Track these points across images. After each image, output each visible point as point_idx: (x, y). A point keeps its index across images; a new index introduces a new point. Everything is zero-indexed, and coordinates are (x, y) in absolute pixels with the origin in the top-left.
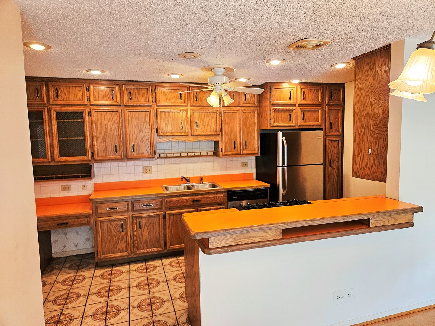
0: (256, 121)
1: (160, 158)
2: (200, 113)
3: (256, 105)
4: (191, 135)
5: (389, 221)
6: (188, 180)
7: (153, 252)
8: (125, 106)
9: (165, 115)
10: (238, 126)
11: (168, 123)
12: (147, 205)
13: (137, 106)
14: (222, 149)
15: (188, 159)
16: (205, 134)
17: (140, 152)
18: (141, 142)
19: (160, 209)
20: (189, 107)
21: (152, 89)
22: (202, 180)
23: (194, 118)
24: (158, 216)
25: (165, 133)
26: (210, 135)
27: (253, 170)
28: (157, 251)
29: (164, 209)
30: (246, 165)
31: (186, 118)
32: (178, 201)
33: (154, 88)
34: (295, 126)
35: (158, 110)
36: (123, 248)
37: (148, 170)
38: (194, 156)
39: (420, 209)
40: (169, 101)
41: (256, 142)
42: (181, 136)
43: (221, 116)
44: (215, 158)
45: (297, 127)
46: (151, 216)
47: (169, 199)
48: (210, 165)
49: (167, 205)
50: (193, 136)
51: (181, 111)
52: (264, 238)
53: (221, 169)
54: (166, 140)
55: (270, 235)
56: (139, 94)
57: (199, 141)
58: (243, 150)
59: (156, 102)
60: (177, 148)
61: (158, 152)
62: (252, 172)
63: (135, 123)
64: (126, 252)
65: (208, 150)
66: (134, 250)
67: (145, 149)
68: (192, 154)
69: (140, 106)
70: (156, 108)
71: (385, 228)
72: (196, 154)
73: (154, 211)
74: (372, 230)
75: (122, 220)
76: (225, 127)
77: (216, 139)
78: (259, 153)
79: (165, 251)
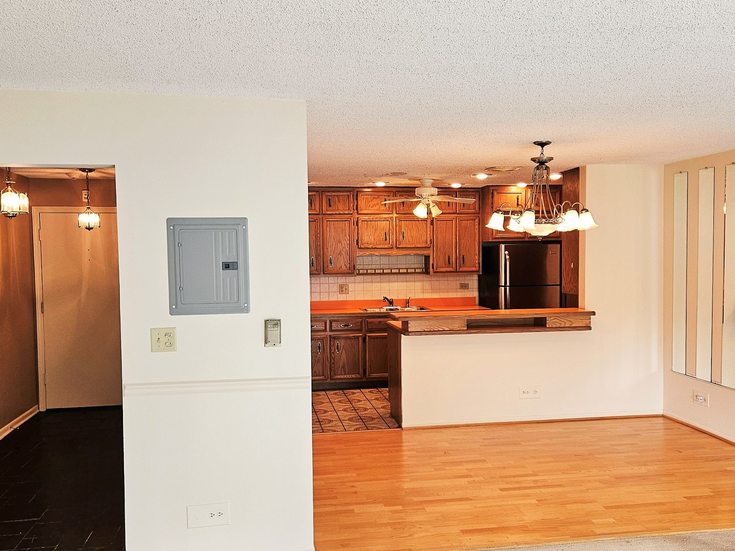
0: (477, 231)
1: (359, 274)
2: (408, 222)
3: (476, 211)
4: (397, 248)
5: (565, 323)
6: (391, 302)
7: (351, 378)
8: (324, 214)
9: (367, 225)
10: (454, 237)
11: (369, 233)
12: (345, 326)
13: (336, 214)
14: (433, 265)
15: (392, 277)
16: (413, 246)
17: (338, 266)
18: (339, 256)
19: (360, 330)
20: (395, 215)
21: (353, 195)
22: (408, 303)
23: (400, 227)
24: (358, 337)
25: (366, 246)
26: (418, 247)
27: (475, 294)
28: (355, 378)
29: (364, 331)
30: (466, 287)
31: (391, 227)
32: (380, 322)
33: (356, 194)
34: (523, 238)
35: (359, 218)
36: (319, 371)
37: (344, 289)
38: (399, 273)
39: (594, 313)
40: (372, 209)
41: (477, 257)
42: (384, 248)
43: (433, 225)
44: (425, 277)
45: (527, 240)
46: (349, 338)
47: (370, 320)
48: (418, 285)
49: (367, 326)
50: (398, 249)
51: (386, 220)
52: (451, 328)
53: (433, 290)
54: (367, 254)
55: (456, 326)
56: (339, 202)
57: (406, 255)
58: (460, 267)
59: (357, 209)
60: (378, 263)
61: (357, 267)
62: (474, 296)
63: (333, 234)
64: (323, 376)
65: (416, 266)
66: (330, 374)
67: (342, 263)
68: (397, 271)
69: (339, 214)
70: (357, 216)
71: (561, 329)
72: (401, 271)
73: (353, 332)
74: (547, 329)
75: (320, 339)
76: (437, 239)
77: (426, 252)
78: (481, 270)
79: (364, 380)
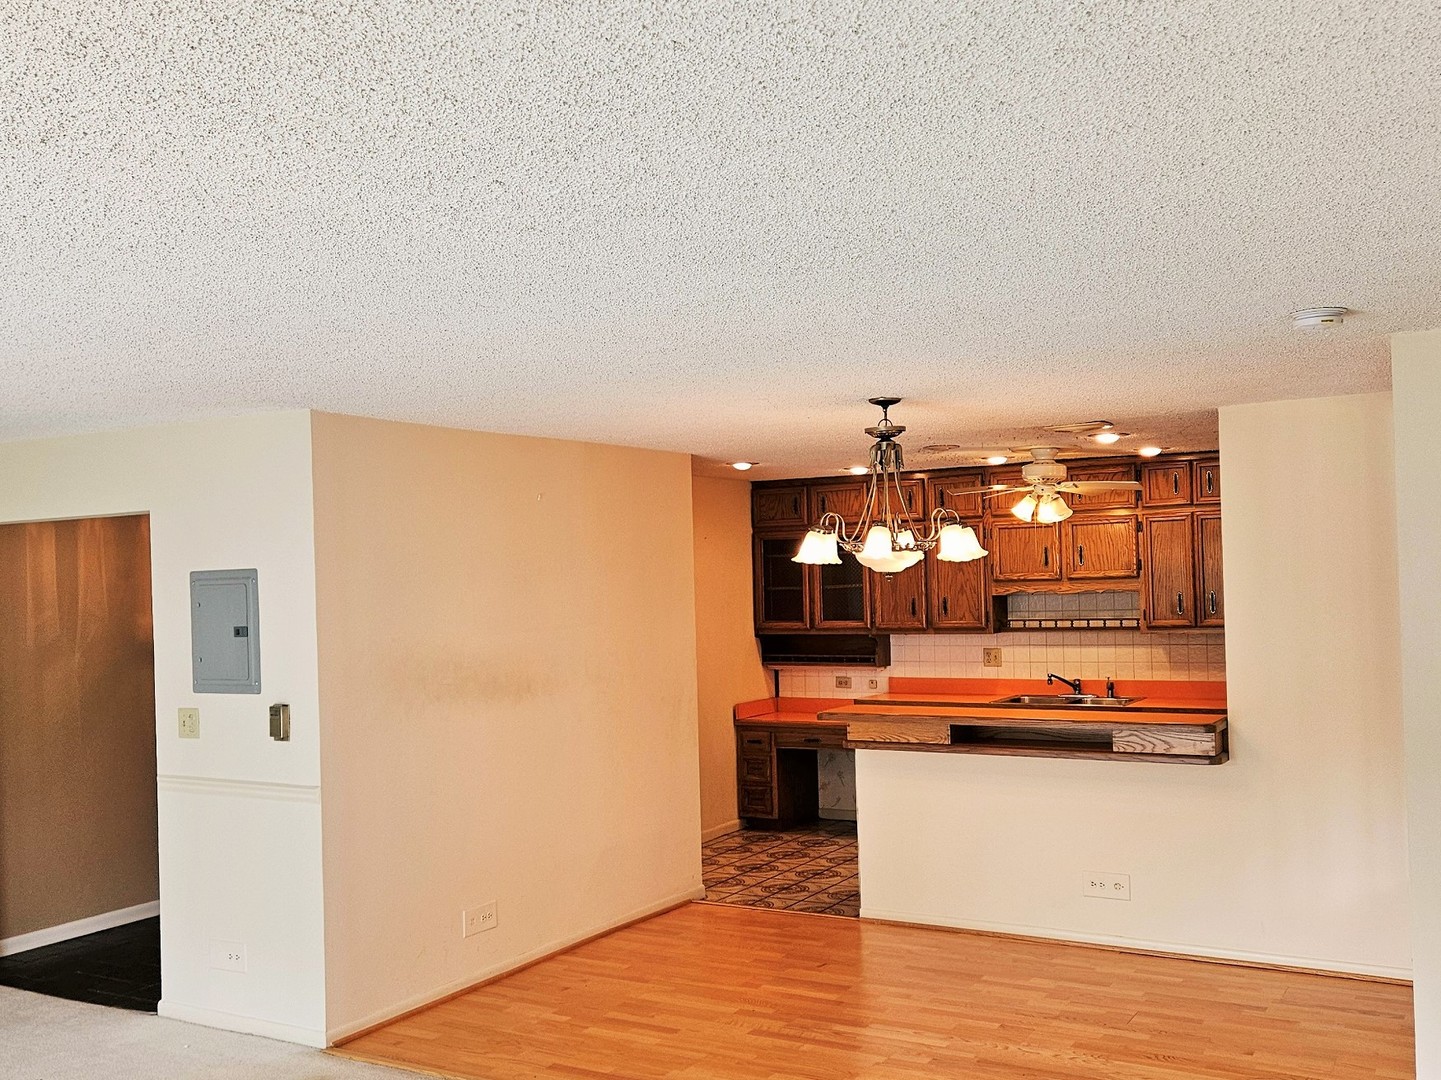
2: (1090, 527)
4: (1068, 579)
5: (1155, 745)
6: (1076, 688)
9: (1010, 535)
10: (1189, 554)
11: (1015, 552)
14: (1145, 612)
15: (1078, 635)
16: (1101, 575)
17: (959, 615)
18: (962, 595)
21: (982, 482)
22: (1113, 689)
23: (1074, 538)
25: (1010, 575)
26: (1112, 578)
31: (1055, 540)
33: (988, 478)
35: (994, 524)
37: (992, 657)
42: (1043, 580)
43: (1142, 531)
50: (1073, 582)
52: (922, 739)
54: (1013, 590)
55: (930, 736)
57: (1090, 592)
58: (1205, 616)
59: (990, 507)
67: (967, 609)
68: (1084, 624)
70: (990, 520)
72: (1092, 624)
76: (1153, 559)
77: (1131, 587)
